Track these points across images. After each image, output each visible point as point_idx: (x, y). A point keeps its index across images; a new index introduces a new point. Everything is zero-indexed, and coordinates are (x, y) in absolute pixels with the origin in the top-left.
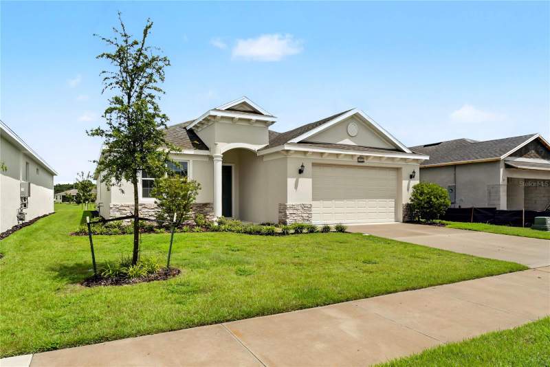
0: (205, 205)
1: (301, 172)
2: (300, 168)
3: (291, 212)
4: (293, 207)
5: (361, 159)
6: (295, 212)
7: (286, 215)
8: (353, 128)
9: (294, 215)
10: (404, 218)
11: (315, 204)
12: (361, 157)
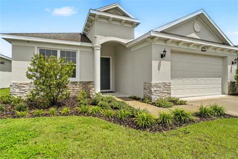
0: (89, 82)
1: (162, 56)
2: (162, 53)
3: (155, 89)
4: (156, 86)
5: (204, 49)
6: (158, 89)
7: (151, 92)
8: (197, 26)
9: (158, 92)
10: (229, 91)
11: (172, 82)
12: (204, 47)
